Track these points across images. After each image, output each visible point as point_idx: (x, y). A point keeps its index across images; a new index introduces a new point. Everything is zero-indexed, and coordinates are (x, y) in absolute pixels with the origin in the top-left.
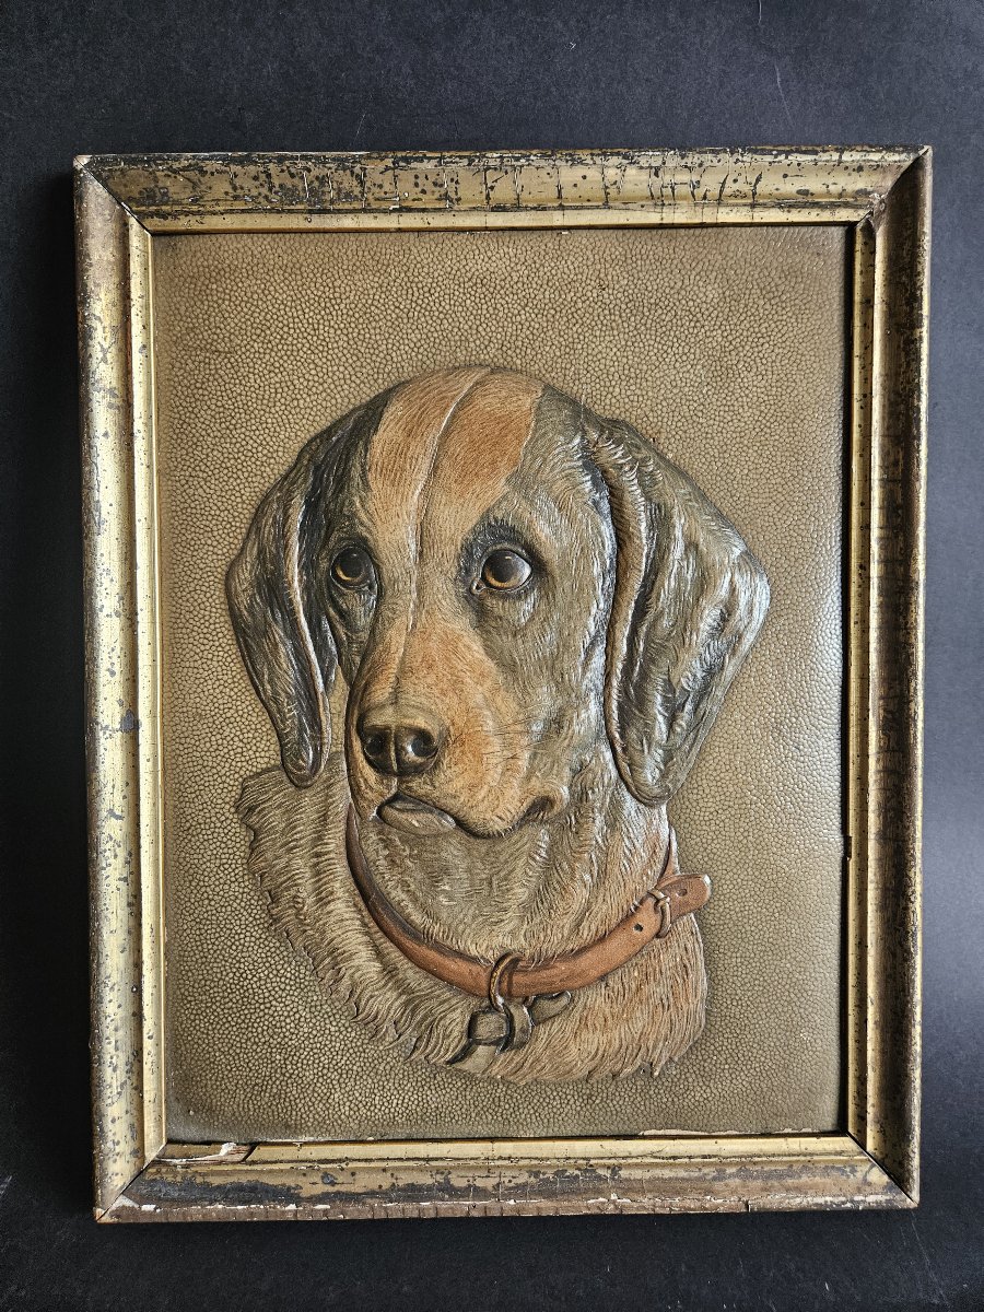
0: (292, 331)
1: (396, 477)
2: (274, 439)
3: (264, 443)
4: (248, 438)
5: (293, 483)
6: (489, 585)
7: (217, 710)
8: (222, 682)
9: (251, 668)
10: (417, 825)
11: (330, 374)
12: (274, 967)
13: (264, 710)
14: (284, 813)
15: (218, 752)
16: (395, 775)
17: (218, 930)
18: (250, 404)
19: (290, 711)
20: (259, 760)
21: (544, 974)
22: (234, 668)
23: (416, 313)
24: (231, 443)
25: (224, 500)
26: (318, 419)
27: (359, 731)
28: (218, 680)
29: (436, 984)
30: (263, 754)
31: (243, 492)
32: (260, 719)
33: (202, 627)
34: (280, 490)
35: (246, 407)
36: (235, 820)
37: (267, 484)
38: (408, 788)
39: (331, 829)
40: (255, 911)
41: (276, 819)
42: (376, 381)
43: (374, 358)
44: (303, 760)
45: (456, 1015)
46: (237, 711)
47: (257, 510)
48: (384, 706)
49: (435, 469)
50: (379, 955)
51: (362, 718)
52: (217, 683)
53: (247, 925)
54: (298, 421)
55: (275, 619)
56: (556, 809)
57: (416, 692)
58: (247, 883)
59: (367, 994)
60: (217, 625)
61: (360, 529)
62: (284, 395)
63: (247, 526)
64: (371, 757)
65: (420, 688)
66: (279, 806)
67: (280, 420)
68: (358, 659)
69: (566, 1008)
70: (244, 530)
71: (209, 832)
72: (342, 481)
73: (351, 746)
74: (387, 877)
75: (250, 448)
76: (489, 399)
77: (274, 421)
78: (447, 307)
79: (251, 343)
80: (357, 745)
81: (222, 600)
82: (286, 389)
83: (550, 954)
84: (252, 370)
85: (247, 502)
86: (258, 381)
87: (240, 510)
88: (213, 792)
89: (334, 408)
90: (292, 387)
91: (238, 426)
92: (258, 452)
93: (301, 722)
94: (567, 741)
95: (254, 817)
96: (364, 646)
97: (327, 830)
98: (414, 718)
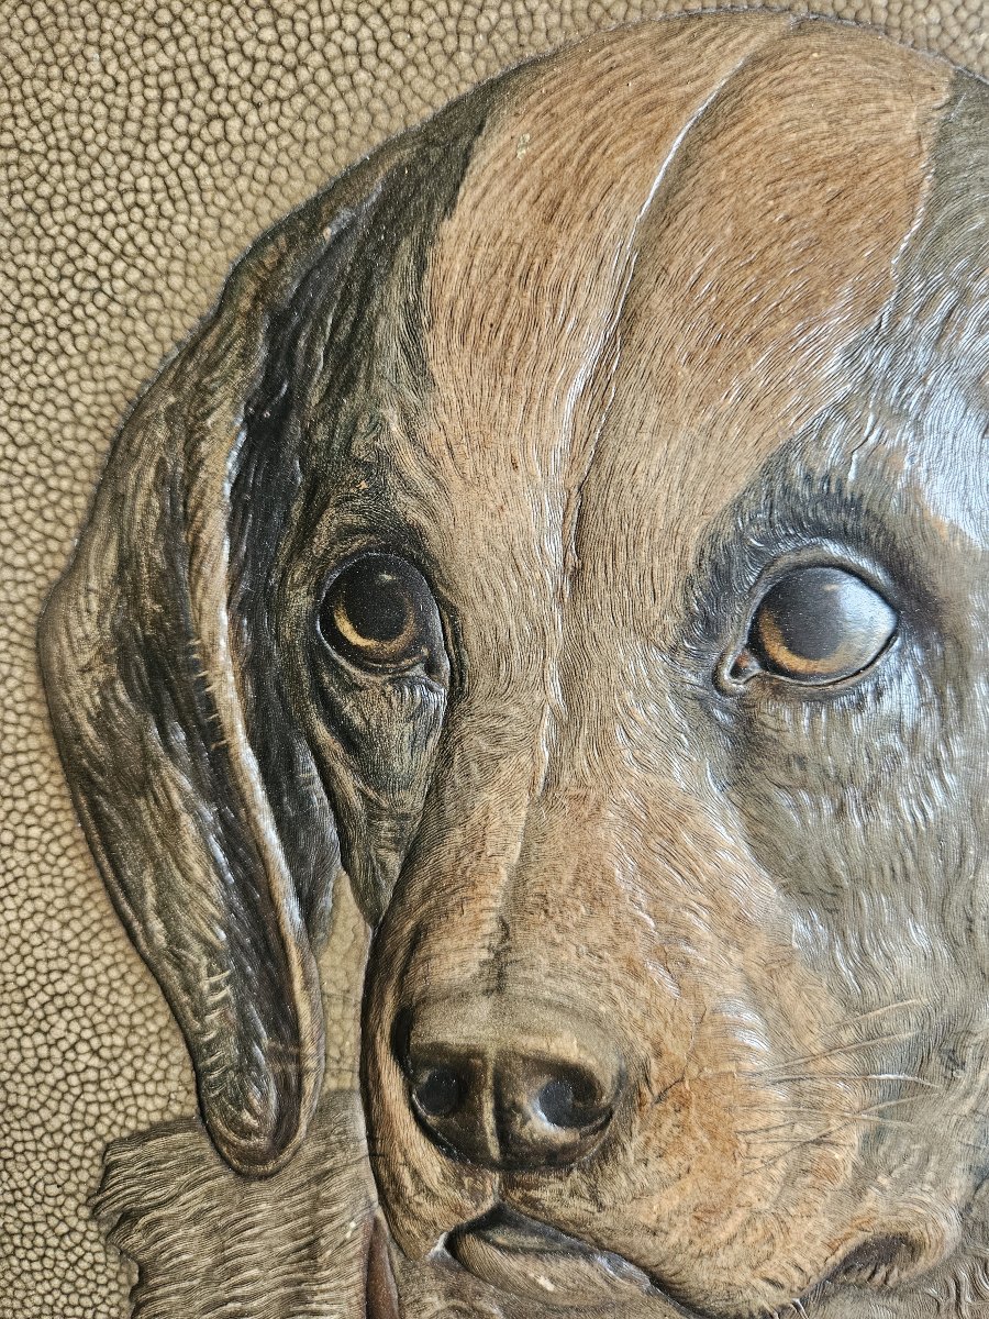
1: (510, 346)
2: (158, 238)
3: (130, 249)
4: (84, 238)
5: (210, 367)
6: (772, 666)
7: (31, 974)
8: (40, 904)
9: (110, 875)
10: (550, 1287)
11: (318, 39)
13: (149, 979)
14: (209, 1236)
15: (39, 1077)
16: (494, 1166)
18: (89, 135)
19: (215, 988)
20: (141, 1101)
22: (69, 872)
24: (39, 252)
25: (26, 415)
26: (280, 175)
27: (400, 1052)
28: (31, 899)
30: (150, 1088)
31: (75, 392)
32: (141, 1002)
34: (176, 387)
35: (78, 145)
36: (91, 1236)
37: (140, 371)
38: (526, 1200)
39: (327, 1280)
41: (189, 1248)
42: (450, 57)
44: (251, 1111)
46: (82, 980)
47: (115, 445)
48: (464, 997)
49: (628, 319)
51: (405, 1021)
52: (29, 907)
54: (223, 183)
55: (169, 749)
56: (922, 1264)
60: (22, 759)
61: (402, 501)
62: (186, 105)
63: (90, 488)
64: (432, 1120)
65: (568, 956)
66: (196, 1219)
67: (172, 180)
68: (394, 861)
70: (81, 502)
71: (32, 1255)
72: (350, 360)
73: (379, 1084)
75: (90, 264)
76: (796, 107)
77: (158, 183)
80: (392, 1083)
81: (30, 691)
82: (190, 88)
84: (93, 35)
85: (88, 421)
86: (112, 68)
87: (69, 445)
88: (35, 1165)
89: (327, 143)
90: (206, 82)
91: (59, 201)
92: (113, 276)
93: (244, 1018)
94: (971, 1101)
95: (136, 1237)
96: (412, 827)
97: (318, 1281)
98: (549, 1033)
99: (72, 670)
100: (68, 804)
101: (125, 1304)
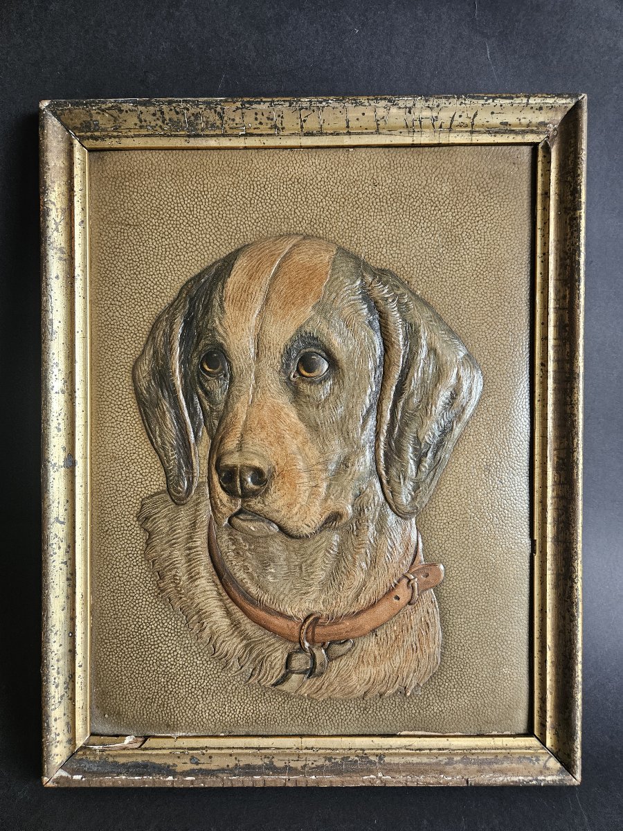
0: (176, 212)
1: (242, 305)
2: (164, 281)
3: (158, 283)
4: (147, 280)
5: (176, 309)
6: (302, 375)
7: (126, 454)
8: (129, 436)
9: (148, 427)
10: (253, 529)
11: (201, 239)
12: (160, 621)
13: (156, 454)
14: (168, 521)
15: (126, 482)
16: (240, 497)
17: (125, 597)
18: (149, 258)
19: (173, 455)
20: (152, 486)
21: (335, 627)
22: (137, 428)
23: (256, 201)
24: (137, 283)
25: (132, 319)
26: (192, 268)
27: (217, 468)
28: (127, 435)
29: (265, 634)
31: (144, 314)
32: (153, 460)
33: (117, 400)
34: (168, 313)
35: (146, 260)
36: (136, 526)
37: (159, 310)
38: (247, 505)
39: (198, 532)
40: (149, 585)
41: (162, 525)
42: (230, 244)
43: (229, 229)
44: (181, 487)
45: (278, 654)
46: (139, 455)
47: (153, 326)
48: (232, 453)
49: (267, 300)
50: (229, 614)
51: (219, 460)
52: (126, 437)
53: (144, 594)
54: (179, 269)
55: (163, 396)
56: (344, 520)
57: (254, 443)
58: (144, 567)
59: (221, 638)
60: (127, 400)
61: (218, 338)
62: (171, 252)
63: (146, 336)
64: (225, 485)
65: (256, 441)
66: (165, 517)
67: (168, 268)
68: (216, 422)
69: (350, 650)
70: (144, 339)
72: (208, 307)
73: (212, 479)
74: (234, 563)
75: (149, 286)
76: (303, 256)
77: (165, 269)
78: (276, 197)
79: (151, 219)
80: (215, 478)
81: (130, 383)
82: (172, 249)
83: (339, 614)
84: (151, 236)
85: (147, 321)
86: (155, 244)
87: (142, 326)
88: (123, 507)
89: (202, 261)
90: (176, 248)
91: (142, 272)
92: (154, 289)
93: (179, 463)
94: (351, 476)
95: (149, 524)
96: (221, 413)
97: (196, 532)
98: (253, 460)
99: (141, 378)
100: (138, 411)
101: (144, 545)
